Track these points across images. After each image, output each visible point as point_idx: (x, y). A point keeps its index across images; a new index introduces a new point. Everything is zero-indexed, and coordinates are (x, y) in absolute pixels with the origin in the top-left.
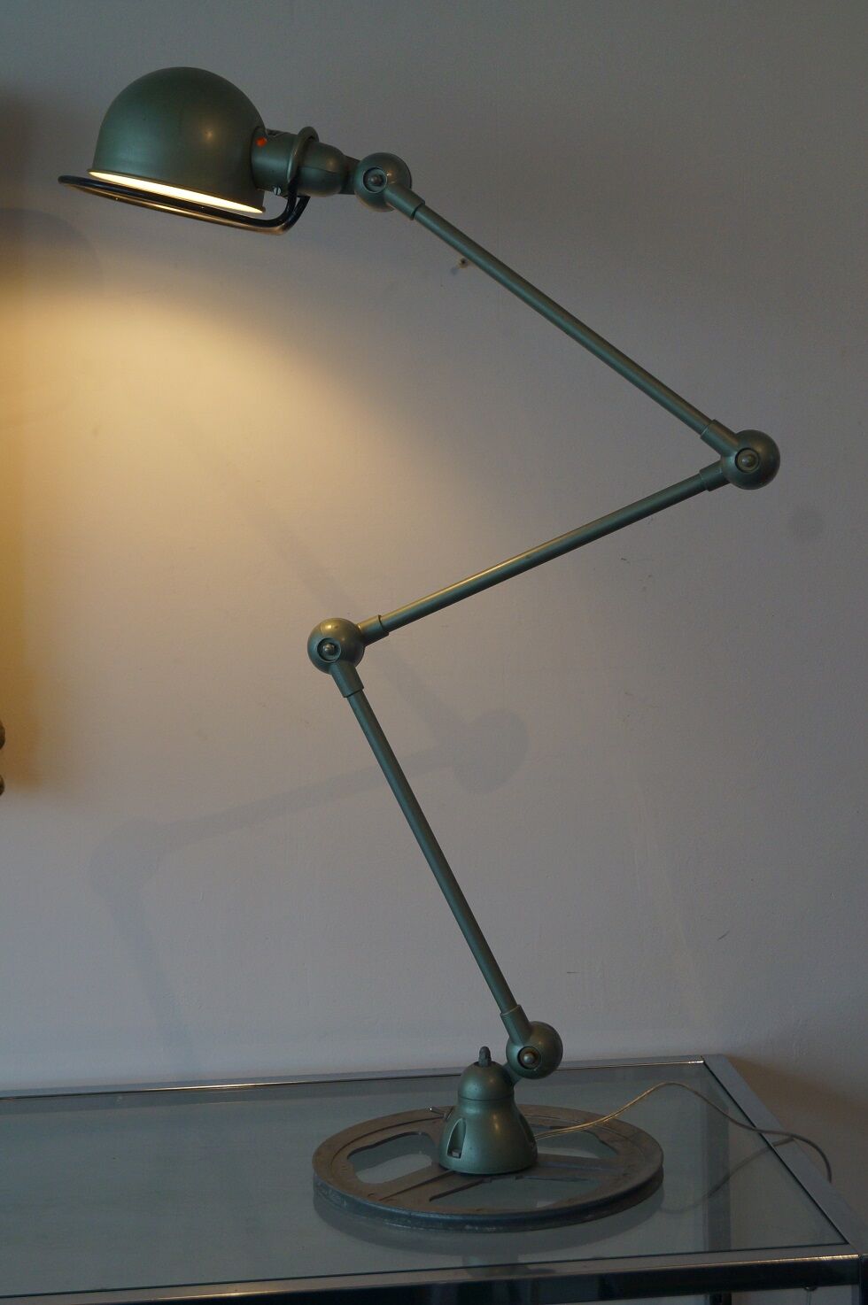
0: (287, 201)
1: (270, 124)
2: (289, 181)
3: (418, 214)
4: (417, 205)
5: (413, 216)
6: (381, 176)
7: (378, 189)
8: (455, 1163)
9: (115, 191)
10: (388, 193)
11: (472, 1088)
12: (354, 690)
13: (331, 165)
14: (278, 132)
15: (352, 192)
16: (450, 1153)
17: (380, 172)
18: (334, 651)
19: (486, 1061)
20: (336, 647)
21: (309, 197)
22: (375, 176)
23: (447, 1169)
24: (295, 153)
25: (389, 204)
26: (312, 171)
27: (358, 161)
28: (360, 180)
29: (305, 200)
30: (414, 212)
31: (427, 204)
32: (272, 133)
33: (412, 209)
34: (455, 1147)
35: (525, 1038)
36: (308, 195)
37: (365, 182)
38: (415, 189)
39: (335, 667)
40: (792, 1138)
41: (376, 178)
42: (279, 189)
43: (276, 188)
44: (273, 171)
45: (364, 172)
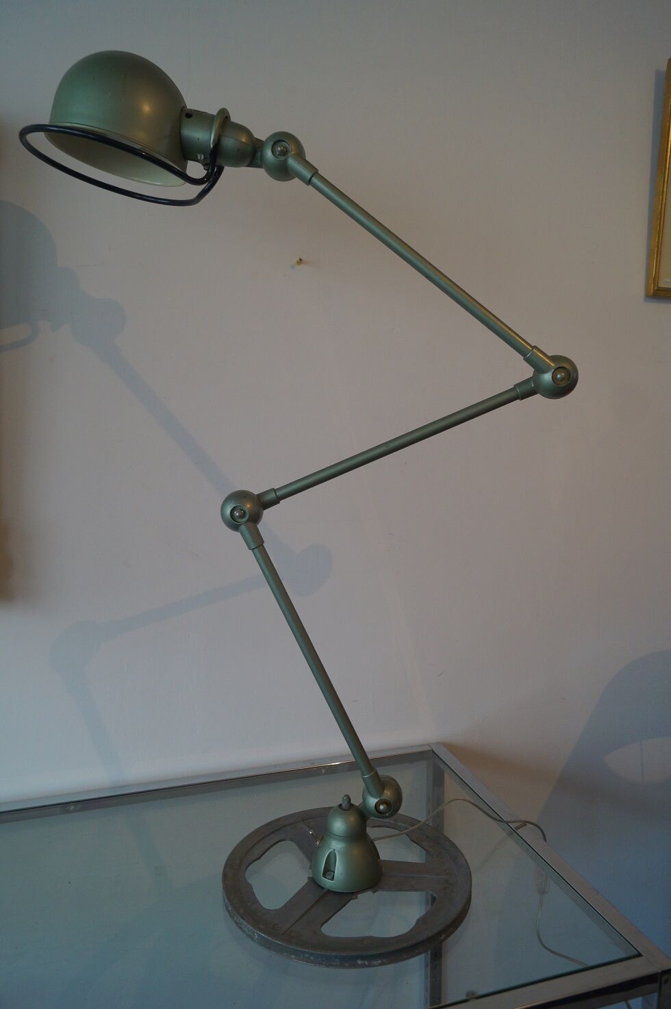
3: (313, 179)
4: (313, 173)
7: (282, 158)
8: (328, 883)
10: (291, 161)
11: (338, 825)
12: (257, 544)
13: (242, 140)
16: (324, 875)
17: (285, 144)
18: (242, 516)
19: (348, 805)
20: (244, 512)
21: (223, 168)
23: (323, 888)
24: (215, 128)
25: (289, 174)
26: (229, 142)
30: (311, 178)
32: (194, 112)
33: (309, 177)
34: (328, 871)
35: (380, 792)
36: (224, 165)
39: (243, 528)
40: (525, 823)
41: (282, 148)
42: (203, 156)
43: (200, 155)
44: (199, 140)
45: (272, 143)
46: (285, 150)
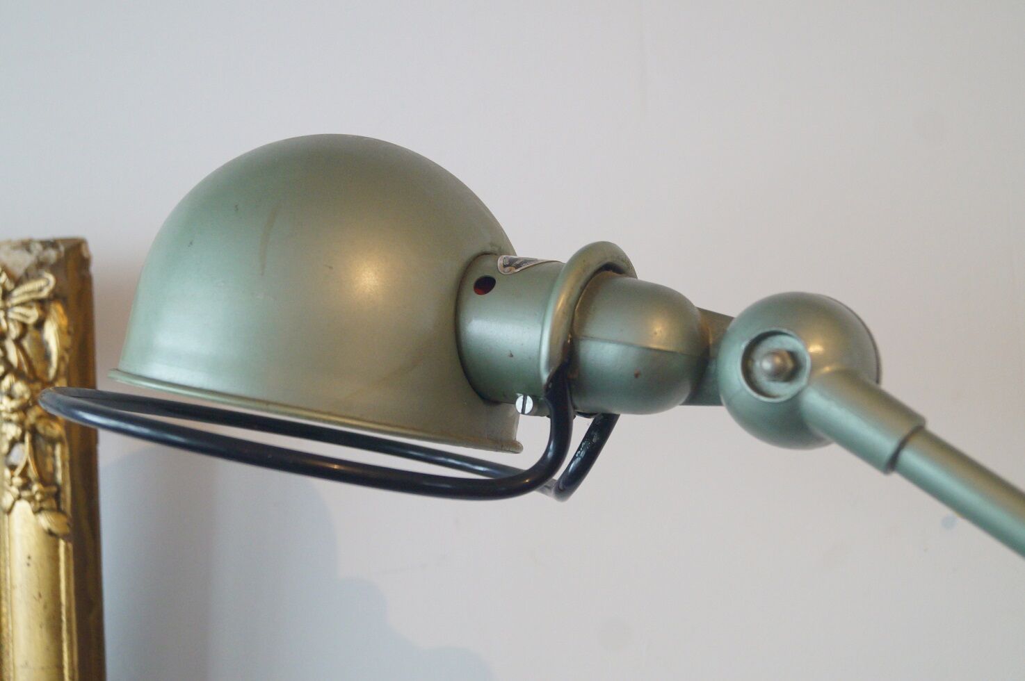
2: (545, 376)
3: (910, 457)
4: (905, 430)
5: (892, 464)
6: (793, 355)
7: (783, 390)
10: (815, 400)
13: (659, 333)
15: (716, 401)
17: (789, 342)
21: (613, 417)
22: (775, 353)
26: (606, 349)
27: (730, 319)
28: (730, 368)
29: (604, 425)
30: (895, 454)
31: (932, 427)
32: (512, 263)
33: (887, 445)
37: (747, 372)
38: (889, 384)
41: (778, 360)
42: (529, 399)
43: (522, 397)
44: (512, 356)
45: (743, 346)
46: (790, 365)
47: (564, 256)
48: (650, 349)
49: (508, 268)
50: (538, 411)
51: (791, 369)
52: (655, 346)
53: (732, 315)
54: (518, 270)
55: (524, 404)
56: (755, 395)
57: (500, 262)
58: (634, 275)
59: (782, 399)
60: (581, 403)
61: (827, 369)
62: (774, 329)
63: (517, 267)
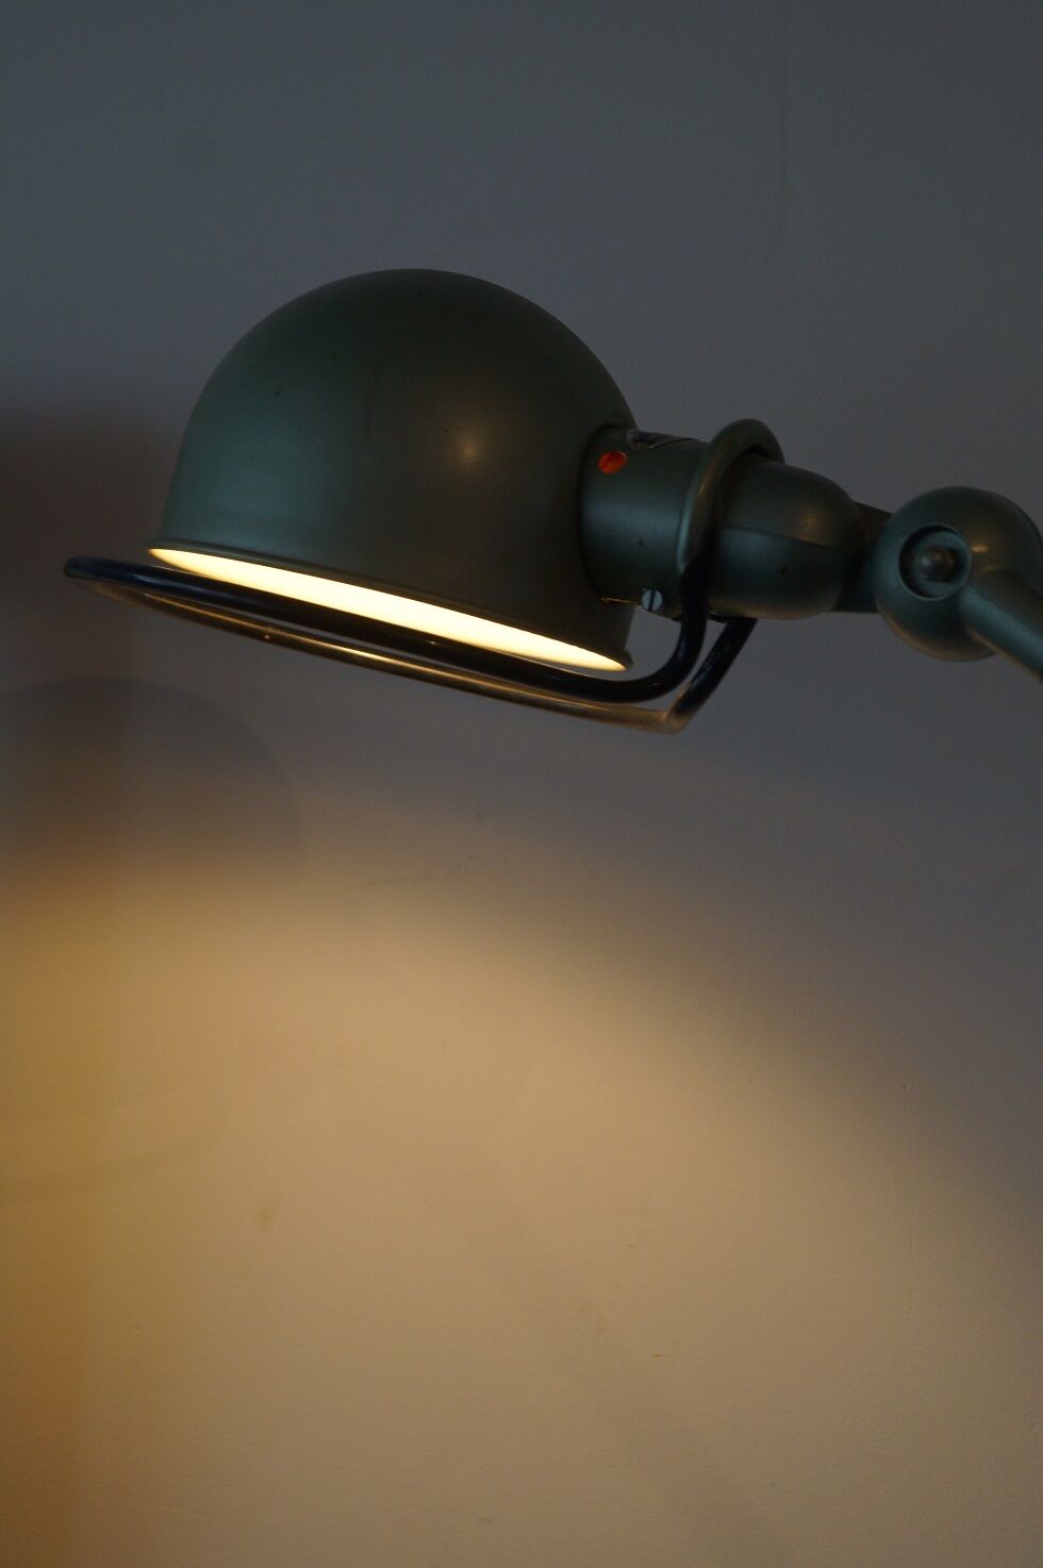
0: (677, 626)
1: (649, 416)
2: (682, 567)
6: (955, 553)
7: (942, 591)
9: (226, 602)
10: (975, 601)
13: (810, 525)
14: (660, 437)
15: (872, 609)
17: (953, 540)
21: (752, 622)
22: (937, 550)
24: (701, 487)
25: (978, 637)
26: (749, 542)
27: (887, 515)
28: (889, 568)
29: (738, 632)
32: (644, 438)
36: (751, 613)
37: (904, 571)
41: (938, 557)
42: (658, 596)
43: (650, 591)
44: (641, 543)
45: (902, 540)
46: (951, 562)
47: (706, 434)
48: (803, 542)
49: (639, 445)
50: (665, 611)
51: (952, 568)
52: (806, 539)
53: (889, 511)
54: (652, 447)
55: (653, 599)
56: (912, 594)
57: (629, 436)
58: (781, 460)
59: (940, 599)
60: (718, 604)
61: (989, 568)
62: (937, 524)
63: (651, 443)
